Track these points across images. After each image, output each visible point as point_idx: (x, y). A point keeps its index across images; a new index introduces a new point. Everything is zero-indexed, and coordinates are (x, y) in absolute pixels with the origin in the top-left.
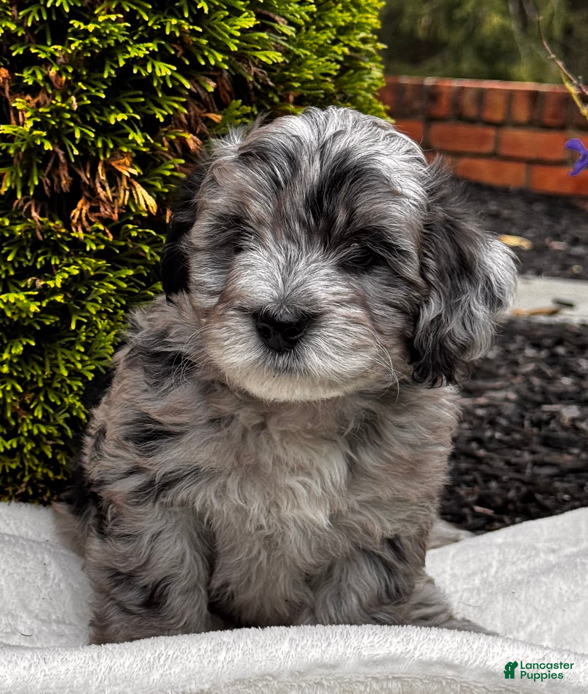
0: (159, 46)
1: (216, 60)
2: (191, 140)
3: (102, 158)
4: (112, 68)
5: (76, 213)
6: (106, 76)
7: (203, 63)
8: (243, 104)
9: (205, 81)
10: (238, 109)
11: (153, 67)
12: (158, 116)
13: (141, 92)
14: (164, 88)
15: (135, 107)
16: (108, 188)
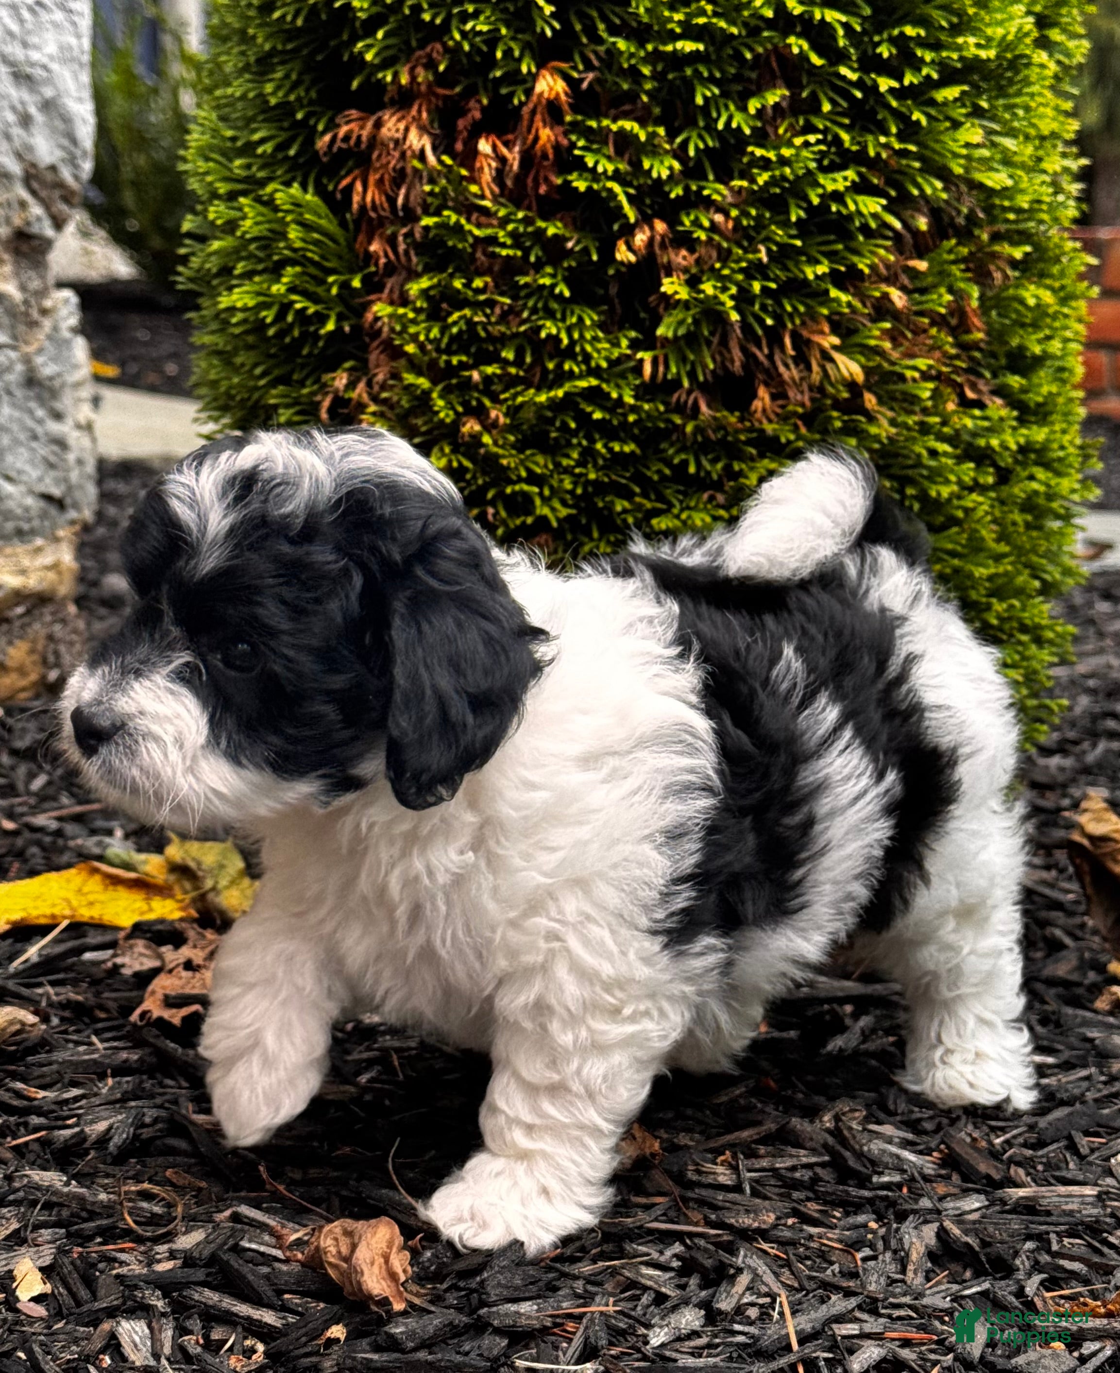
0: (859, 174)
1: (935, 189)
2: (898, 298)
3: (790, 326)
4: (800, 207)
5: (757, 405)
6: (794, 218)
7: (916, 192)
8: (958, 244)
9: (913, 217)
10: (950, 251)
11: (856, 203)
12: (861, 266)
13: (832, 237)
14: (865, 229)
15: (832, 256)
16: (792, 366)
